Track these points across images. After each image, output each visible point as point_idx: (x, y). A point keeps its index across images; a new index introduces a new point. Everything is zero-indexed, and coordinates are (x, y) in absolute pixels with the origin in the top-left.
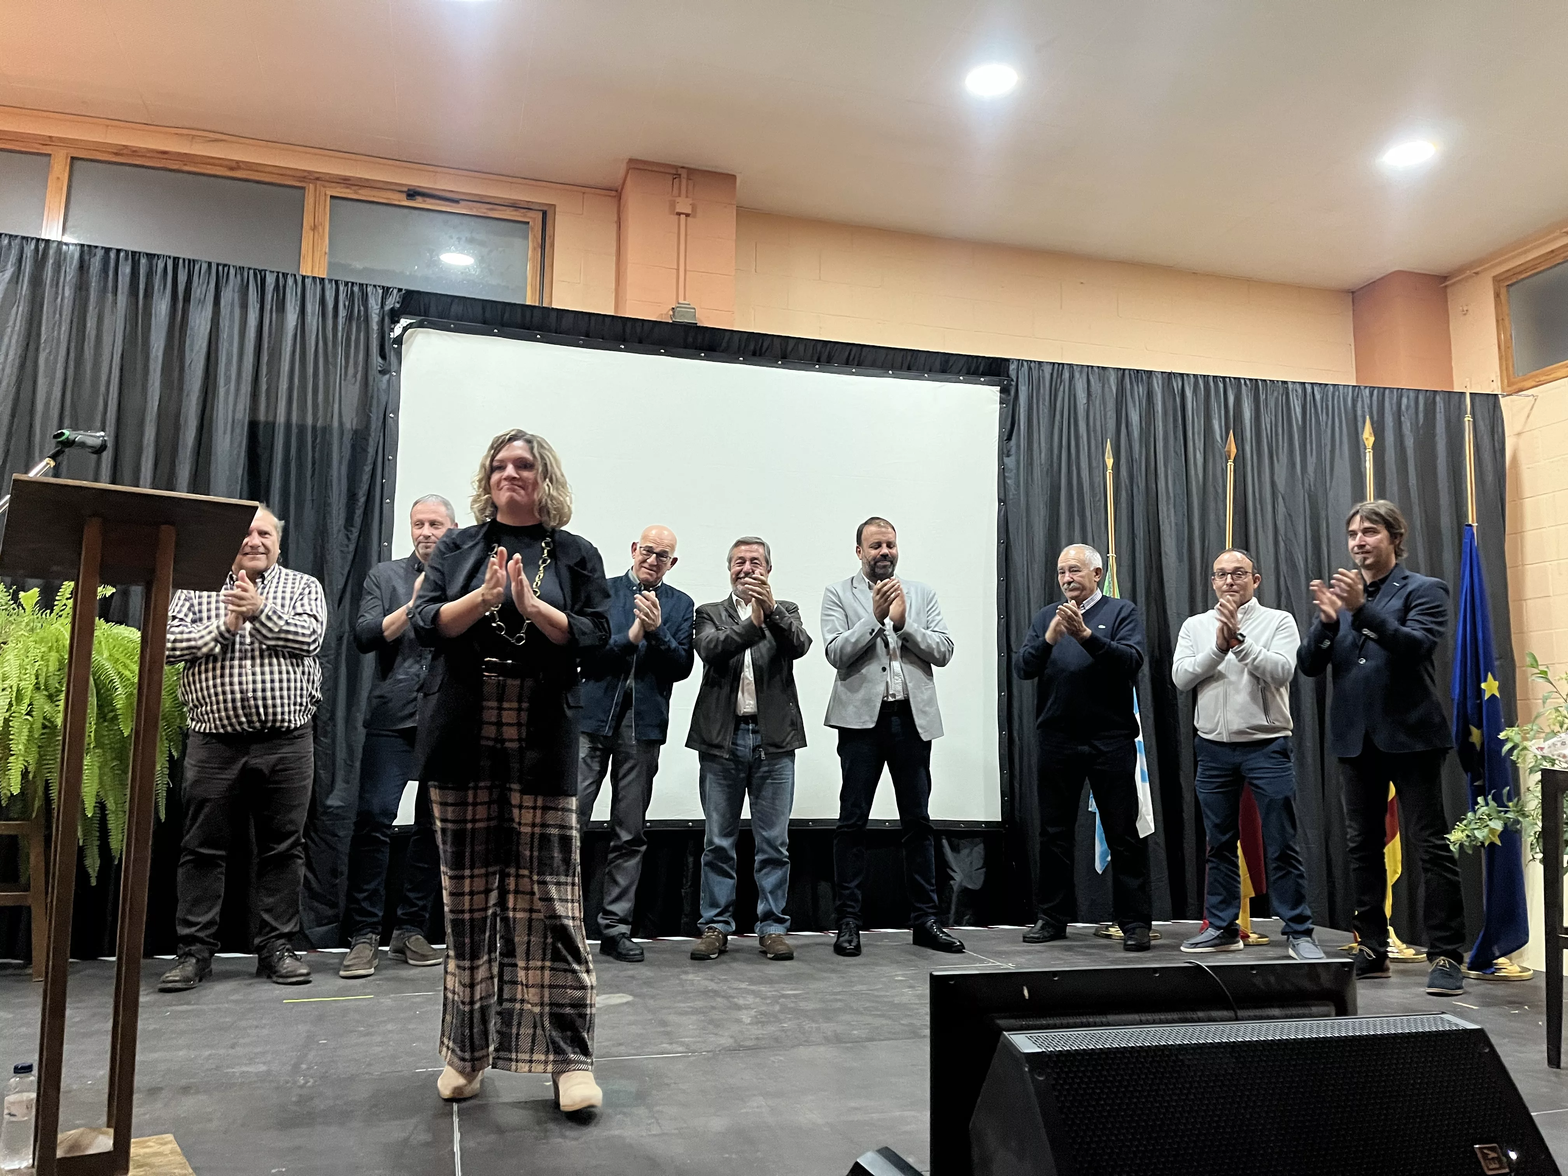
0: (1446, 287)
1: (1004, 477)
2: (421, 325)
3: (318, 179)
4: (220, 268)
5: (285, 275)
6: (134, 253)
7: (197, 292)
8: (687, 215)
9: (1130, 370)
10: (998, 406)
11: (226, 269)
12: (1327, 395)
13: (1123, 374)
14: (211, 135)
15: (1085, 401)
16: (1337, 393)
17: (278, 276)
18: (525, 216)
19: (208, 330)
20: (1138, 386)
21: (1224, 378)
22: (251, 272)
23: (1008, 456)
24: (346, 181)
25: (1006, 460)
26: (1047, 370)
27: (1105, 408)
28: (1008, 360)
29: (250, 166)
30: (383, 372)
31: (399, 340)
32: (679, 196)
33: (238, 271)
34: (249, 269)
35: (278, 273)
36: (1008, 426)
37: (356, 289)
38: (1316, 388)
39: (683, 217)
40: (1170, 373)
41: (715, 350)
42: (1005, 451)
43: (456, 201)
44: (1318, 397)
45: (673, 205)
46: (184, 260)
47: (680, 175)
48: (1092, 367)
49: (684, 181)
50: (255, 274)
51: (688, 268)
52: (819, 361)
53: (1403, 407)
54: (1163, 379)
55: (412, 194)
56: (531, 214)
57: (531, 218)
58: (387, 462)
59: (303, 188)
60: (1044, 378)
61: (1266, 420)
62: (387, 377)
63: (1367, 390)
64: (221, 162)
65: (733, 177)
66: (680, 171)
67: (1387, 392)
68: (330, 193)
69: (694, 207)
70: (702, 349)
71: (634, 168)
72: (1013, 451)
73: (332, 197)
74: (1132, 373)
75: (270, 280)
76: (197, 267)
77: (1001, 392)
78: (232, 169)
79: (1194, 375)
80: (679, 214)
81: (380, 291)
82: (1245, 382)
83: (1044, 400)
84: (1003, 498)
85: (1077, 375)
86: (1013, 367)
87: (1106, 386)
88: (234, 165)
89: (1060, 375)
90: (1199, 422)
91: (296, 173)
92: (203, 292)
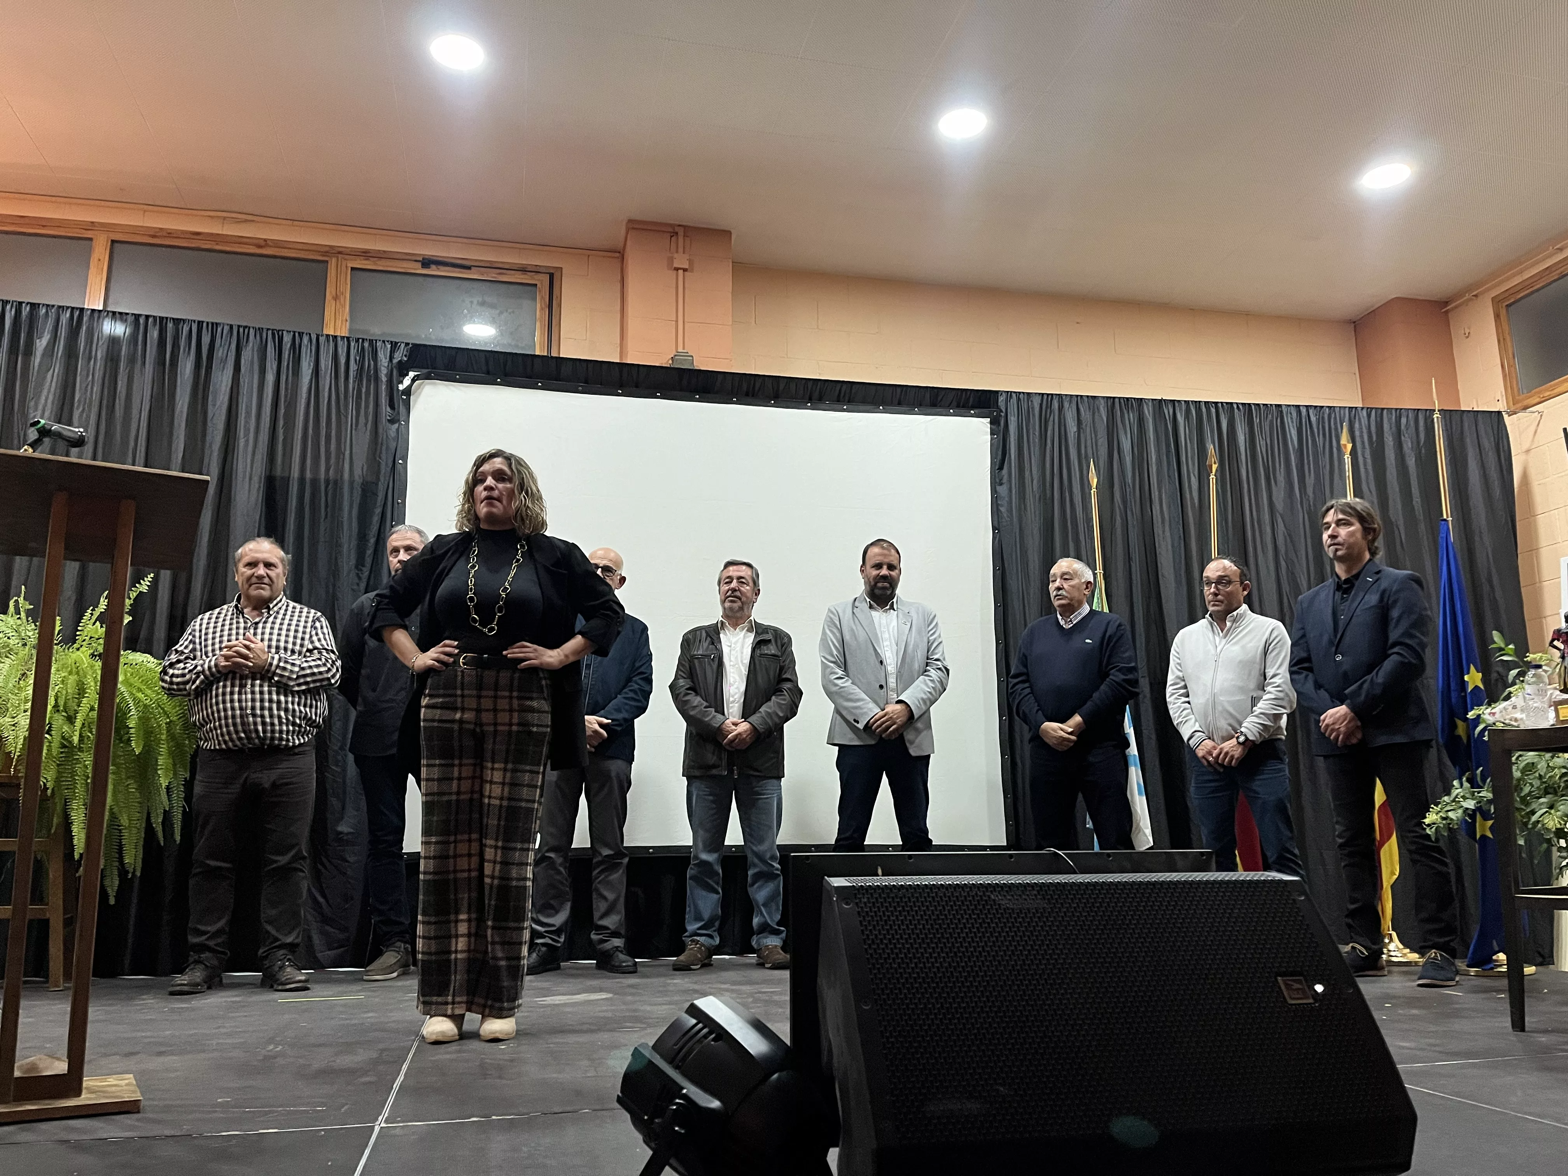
0: (1447, 312)
1: (998, 505)
2: (428, 377)
3: (340, 253)
4: (241, 330)
5: (301, 334)
6: (161, 318)
7: (219, 353)
8: (685, 270)
9: (1120, 398)
10: (988, 437)
11: (246, 331)
12: (1323, 418)
13: (1114, 403)
14: (240, 216)
15: (1075, 429)
16: (1333, 416)
17: (294, 335)
18: (533, 278)
19: (230, 386)
20: (1128, 413)
21: (1216, 403)
22: (270, 332)
23: (1001, 484)
24: (366, 254)
25: (998, 488)
26: (1037, 401)
27: (1096, 436)
28: (997, 392)
29: (277, 244)
30: (392, 421)
31: (408, 392)
32: (677, 252)
33: (258, 332)
34: (268, 329)
35: (294, 332)
36: (1000, 457)
37: (366, 344)
38: (1311, 411)
39: (681, 272)
40: (1161, 401)
41: (709, 393)
42: (998, 480)
43: (469, 268)
44: (1313, 419)
45: (671, 260)
46: (208, 323)
48: (1081, 396)
49: (681, 239)
50: (273, 334)
51: (686, 320)
52: (810, 400)
53: (1403, 427)
54: (1154, 405)
55: (426, 263)
56: (540, 276)
57: (538, 280)
58: (396, 505)
59: (327, 262)
60: (1033, 408)
61: (1261, 445)
62: (396, 425)
63: (1365, 412)
64: (251, 241)
65: (727, 234)
66: (677, 229)
67: (1385, 411)
68: (350, 265)
69: (691, 262)
70: (697, 393)
71: (633, 228)
72: (1005, 480)
73: (352, 269)
74: (1122, 401)
75: (287, 339)
76: (219, 329)
77: (991, 423)
78: (260, 247)
79: (1185, 401)
80: (677, 269)
81: (389, 346)
82: (1238, 407)
83: (1034, 429)
84: (997, 526)
85: (1066, 405)
86: (1001, 399)
87: (1096, 414)
88: (263, 243)
89: (1050, 405)
90: (1193, 449)
91: (319, 249)
92: (224, 352)
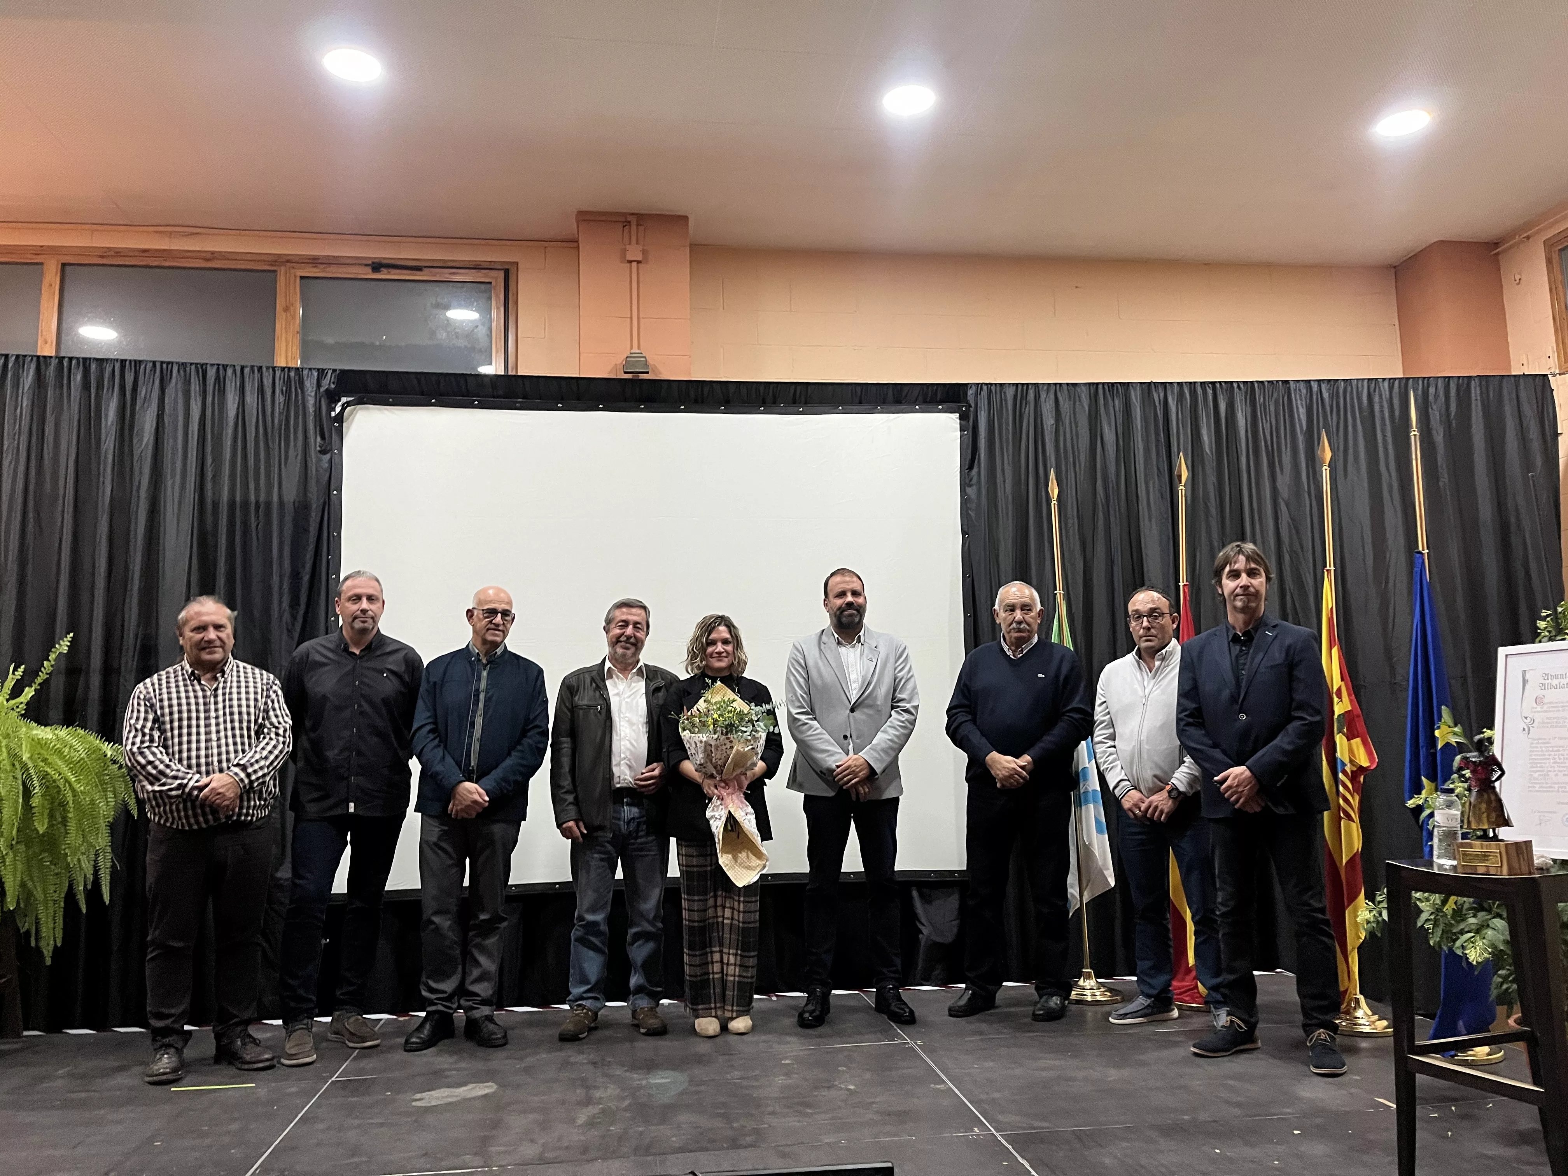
0: (1497, 254)
1: (968, 509)
2: (360, 402)
3: (288, 261)
4: (165, 366)
5: (225, 367)
6: (85, 359)
7: (142, 392)
8: (639, 262)
9: (1103, 384)
10: (958, 434)
11: (170, 366)
12: (1338, 392)
13: (1097, 389)
14: (186, 229)
15: (1052, 422)
16: (1349, 389)
17: (218, 368)
18: (486, 276)
20: (1113, 400)
21: (1213, 383)
22: (193, 367)
23: (970, 486)
24: (314, 261)
25: (969, 490)
26: (1010, 393)
27: (1077, 427)
28: (966, 385)
29: (224, 256)
30: (323, 452)
31: (340, 418)
32: (630, 244)
34: (191, 364)
35: (218, 365)
36: (969, 457)
37: (292, 374)
38: (1323, 386)
39: (634, 264)
40: (1150, 384)
41: (654, 402)
42: (967, 481)
43: (419, 269)
44: (1326, 395)
45: (624, 252)
46: (130, 361)
47: (629, 222)
48: (1060, 384)
49: (634, 227)
50: (197, 369)
51: (641, 316)
52: (764, 403)
53: (1431, 398)
54: (1142, 390)
55: (377, 266)
56: (493, 273)
57: (492, 277)
58: (331, 538)
59: (274, 271)
60: (1006, 400)
61: (1264, 427)
62: (328, 456)
63: (1386, 384)
64: (198, 254)
65: (684, 219)
66: (629, 218)
67: (1411, 381)
68: (299, 273)
69: (644, 252)
70: (642, 402)
71: (584, 220)
72: (974, 481)
73: (302, 278)
74: (1106, 387)
75: (211, 373)
76: (143, 367)
77: (961, 418)
78: (207, 260)
79: (1178, 383)
80: (630, 262)
81: (316, 374)
82: (1239, 387)
83: (1007, 424)
84: (966, 530)
85: (1043, 395)
86: (970, 392)
87: (1077, 403)
88: (209, 256)
89: (1025, 396)
90: (1185, 434)
91: (264, 258)
92: (148, 391)
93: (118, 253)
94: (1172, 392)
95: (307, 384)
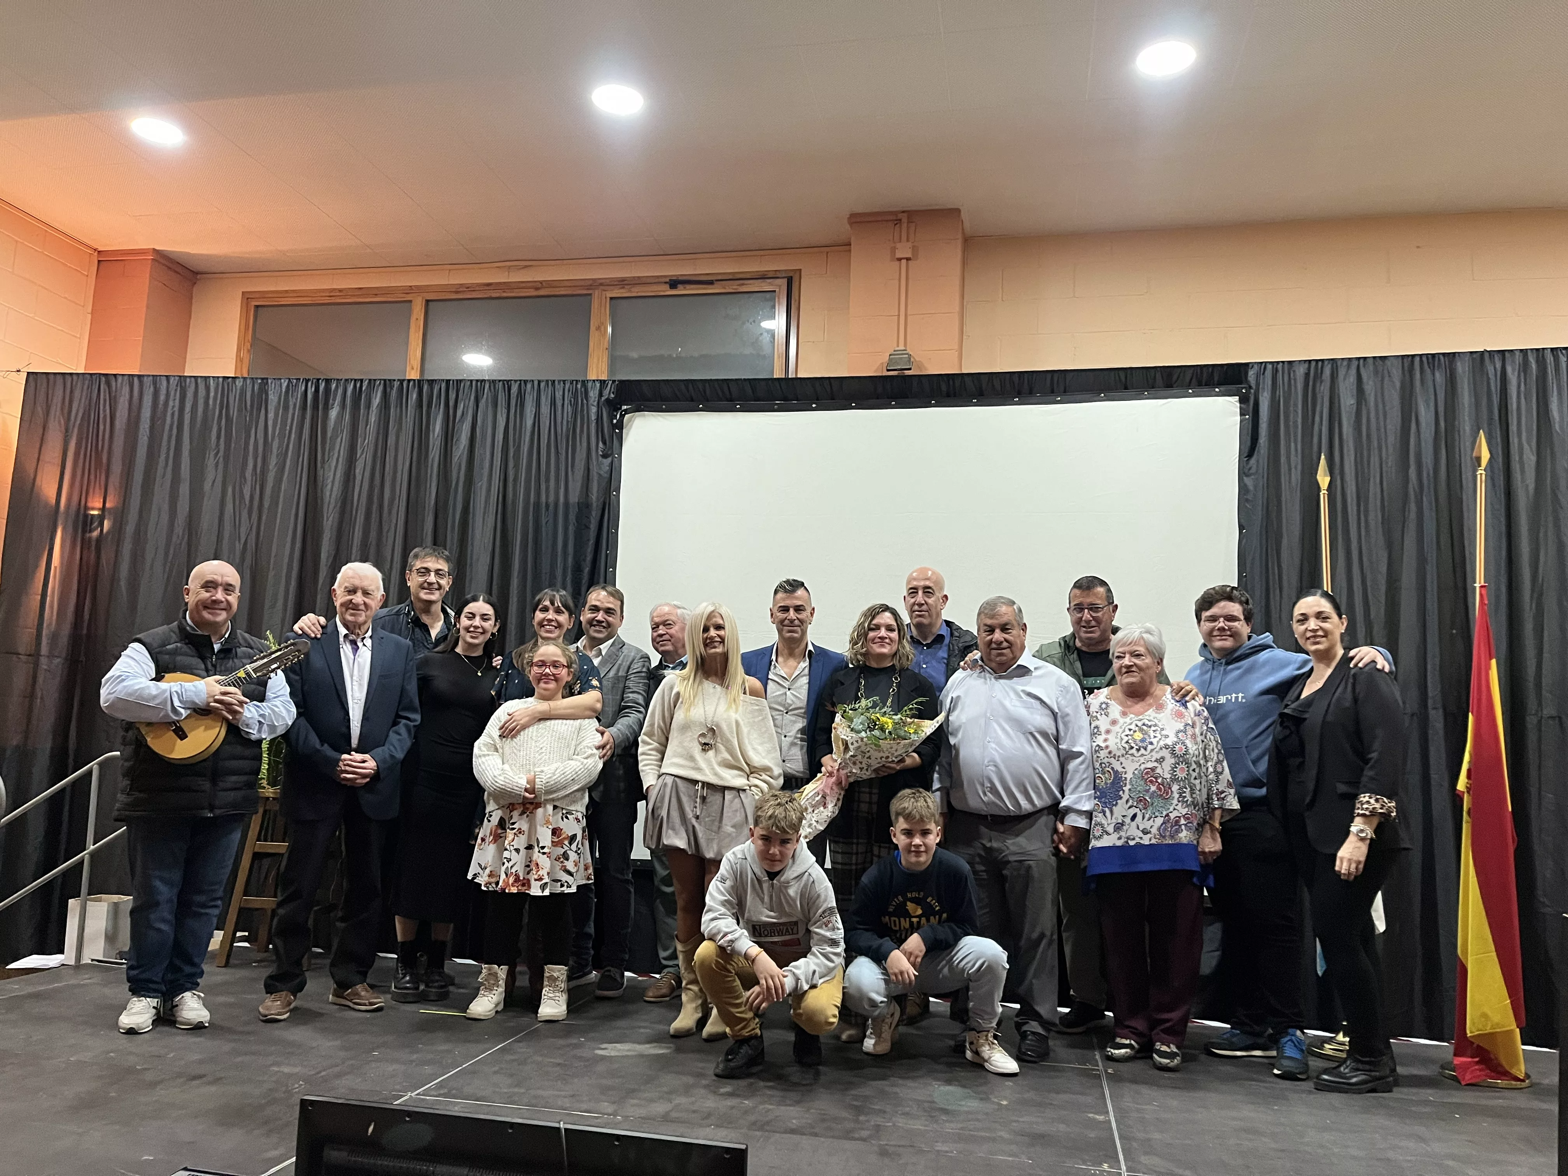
1: (1245, 500)
2: (637, 410)
3: (601, 284)
4: (479, 383)
5: (526, 382)
6: (419, 381)
7: (462, 405)
8: (908, 259)
9: (1421, 356)
10: (1238, 418)
11: (483, 384)
13: (1412, 362)
14: (520, 263)
15: (1353, 401)
17: (520, 384)
18: (771, 284)
20: (1434, 374)
23: (1249, 476)
24: (622, 283)
25: (1247, 480)
26: (1301, 371)
28: (1247, 364)
29: (550, 284)
30: (605, 456)
31: (620, 425)
32: (900, 242)
33: (492, 385)
35: (521, 381)
36: (1250, 441)
37: (579, 386)
39: (904, 262)
40: (1482, 353)
41: (907, 397)
43: (711, 283)
45: (893, 250)
46: (454, 381)
47: (900, 220)
48: (1365, 358)
49: (905, 225)
50: (504, 384)
51: (909, 313)
52: (1019, 394)
54: (1473, 359)
55: (674, 283)
56: (778, 281)
57: (776, 284)
58: (610, 534)
59: (590, 295)
60: (1295, 379)
62: (610, 459)
64: (530, 284)
65: (958, 211)
66: (900, 216)
68: (610, 294)
69: (915, 249)
70: (897, 398)
71: (857, 223)
73: (611, 298)
74: (1424, 359)
75: (515, 389)
76: (462, 385)
77: (1241, 401)
78: (537, 289)
79: (1521, 350)
80: (900, 259)
81: (598, 385)
84: (1244, 525)
85: (1342, 372)
86: (1251, 374)
87: (1387, 379)
88: (538, 285)
89: (1318, 376)
90: (1529, 410)
91: (582, 283)
92: (465, 407)
93: (469, 288)
94: (1513, 362)
95: (591, 394)
